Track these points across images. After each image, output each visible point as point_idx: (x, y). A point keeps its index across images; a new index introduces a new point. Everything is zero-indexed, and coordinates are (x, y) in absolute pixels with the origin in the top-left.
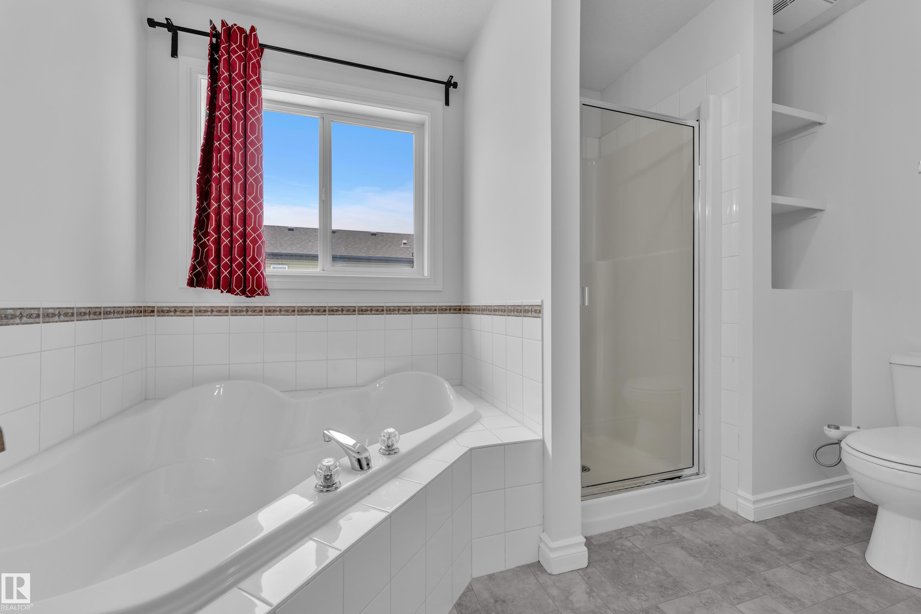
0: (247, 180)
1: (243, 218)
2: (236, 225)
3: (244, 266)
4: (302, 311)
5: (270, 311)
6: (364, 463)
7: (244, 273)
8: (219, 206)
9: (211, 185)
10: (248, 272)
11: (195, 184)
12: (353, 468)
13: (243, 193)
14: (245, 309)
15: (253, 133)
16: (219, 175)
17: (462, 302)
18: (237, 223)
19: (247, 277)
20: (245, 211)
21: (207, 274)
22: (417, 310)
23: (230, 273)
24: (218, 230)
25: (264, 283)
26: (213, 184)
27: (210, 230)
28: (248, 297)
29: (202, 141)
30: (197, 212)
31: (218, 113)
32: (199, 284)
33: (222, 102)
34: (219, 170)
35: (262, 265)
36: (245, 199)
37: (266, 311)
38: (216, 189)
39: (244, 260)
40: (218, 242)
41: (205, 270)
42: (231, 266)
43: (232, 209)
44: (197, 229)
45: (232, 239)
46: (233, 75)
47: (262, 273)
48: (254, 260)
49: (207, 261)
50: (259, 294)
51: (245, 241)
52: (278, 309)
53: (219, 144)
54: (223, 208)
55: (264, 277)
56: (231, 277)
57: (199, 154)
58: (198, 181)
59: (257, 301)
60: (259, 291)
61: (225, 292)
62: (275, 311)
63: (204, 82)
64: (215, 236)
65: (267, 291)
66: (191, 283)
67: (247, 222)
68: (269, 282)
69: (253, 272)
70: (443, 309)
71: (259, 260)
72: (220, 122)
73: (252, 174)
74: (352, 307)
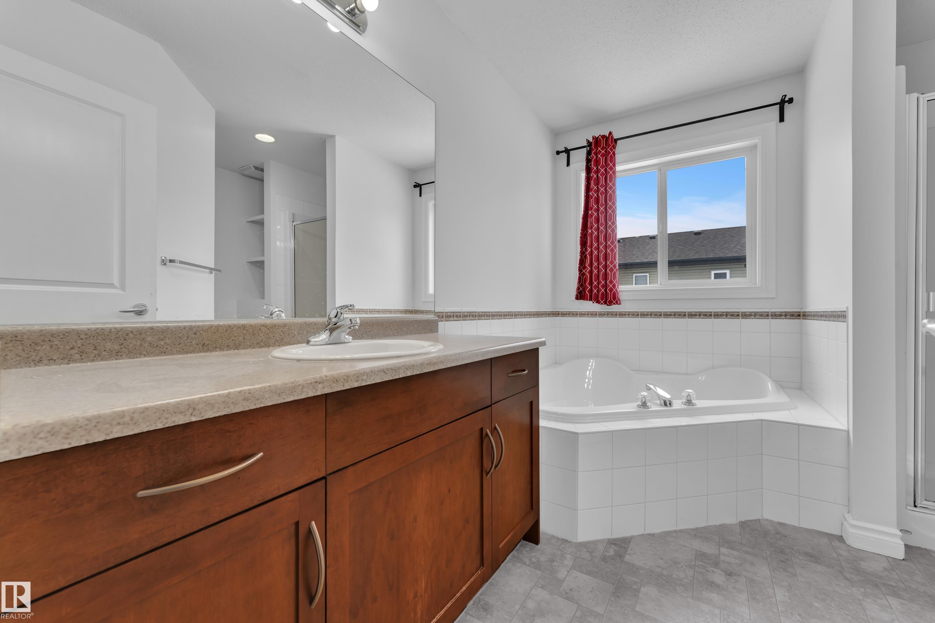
0: (607, 231)
1: (605, 256)
2: (601, 261)
3: (605, 286)
4: (644, 315)
5: (622, 315)
6: (668, 403)
7: (606, 290)
8: (592, 250)
9: (587, 238)
10: (608, 290)
11: (579, 239)
12: (661, 405)
13: (605, 240)
14: (606, 313)
15: (610, 201)
16: (592, 231)
17: (801, 308)
18: (601, 260)
19: (607, 293)
20: (606, 251)
21: (585, 292)
22: (746, 315)
23: (598, 291)
24: (591, 265)
25: (617, 296)
26: (588, 237)
27: (587, 265)
28: (608, 305)
29: (582, 213)
30: (580, 256)
31: (591, 194)
32: (581, 299)
33: (593, 187)
34: (592, 228)
35: (617, 285)
36: (606, 244)
37: (619, 315)
38: (590, 240)
39: (606, 282)
40: (591, 272)
41: (584, 289)
42: (598, 287)
43: (598, 251)
44: (580, 265)
45: (598, 270)
46: (599, 167)
47: (616, 290)
48: (611, 282)
49: (585, 284)
50: (614, 304)
51: (606, 270)
52: (627, 313)
53: (592, 212)
54: (594, 251)
55: (617, 292)
56: (598, 293)
57: (581, 221)
58: (581, 237)
59: (614, 308)
60: (614, 302)
61: (595, 302)
62: (625, 315)
63: (583, 175)
64: (590, 269)
65: (620, 301)
66: (577, 298)
67: (607, 258)
68: (622, 296)
69: (611, 290)
70: (777, 315)
71: (615, 282)
72: (592, 198)
73: (610, 226)
74: (683, 312)
